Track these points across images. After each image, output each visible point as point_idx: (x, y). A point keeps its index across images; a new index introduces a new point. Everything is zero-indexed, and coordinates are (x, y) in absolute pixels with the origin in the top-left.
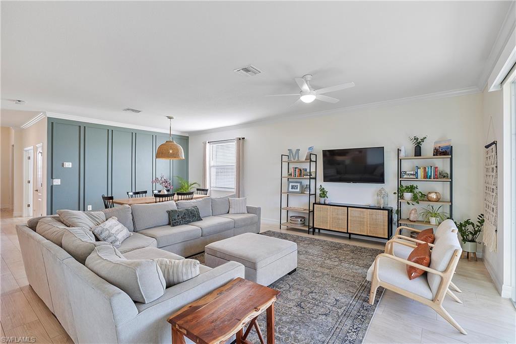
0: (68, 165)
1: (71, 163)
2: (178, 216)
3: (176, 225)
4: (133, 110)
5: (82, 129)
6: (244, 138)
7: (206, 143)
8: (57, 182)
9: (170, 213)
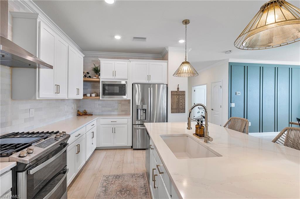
5: (246, 68)
8: (233, 105)
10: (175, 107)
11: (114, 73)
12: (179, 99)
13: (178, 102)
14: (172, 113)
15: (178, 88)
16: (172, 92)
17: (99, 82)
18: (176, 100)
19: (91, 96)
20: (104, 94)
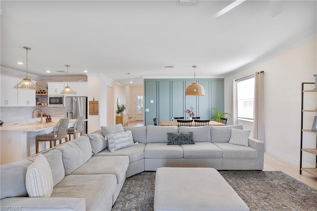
0: (152, 101)
1: (153, 101)
2: (173, 138)
3: (170, 145)
4: (169, 67)
5: (158, 82)
6: (263, 72)
7: (233, 82)
8: (148, 110)
9: (170, 135)
10: (91, 111)
11: (56, 91)
12: (94, 106)
13: (94, 108)
14: (90, 115)
15: (94, 99)
16: (89, 101)
17: (48, 96)
18: (92, 107)
19: (44, 105)
20: (50, 103)
